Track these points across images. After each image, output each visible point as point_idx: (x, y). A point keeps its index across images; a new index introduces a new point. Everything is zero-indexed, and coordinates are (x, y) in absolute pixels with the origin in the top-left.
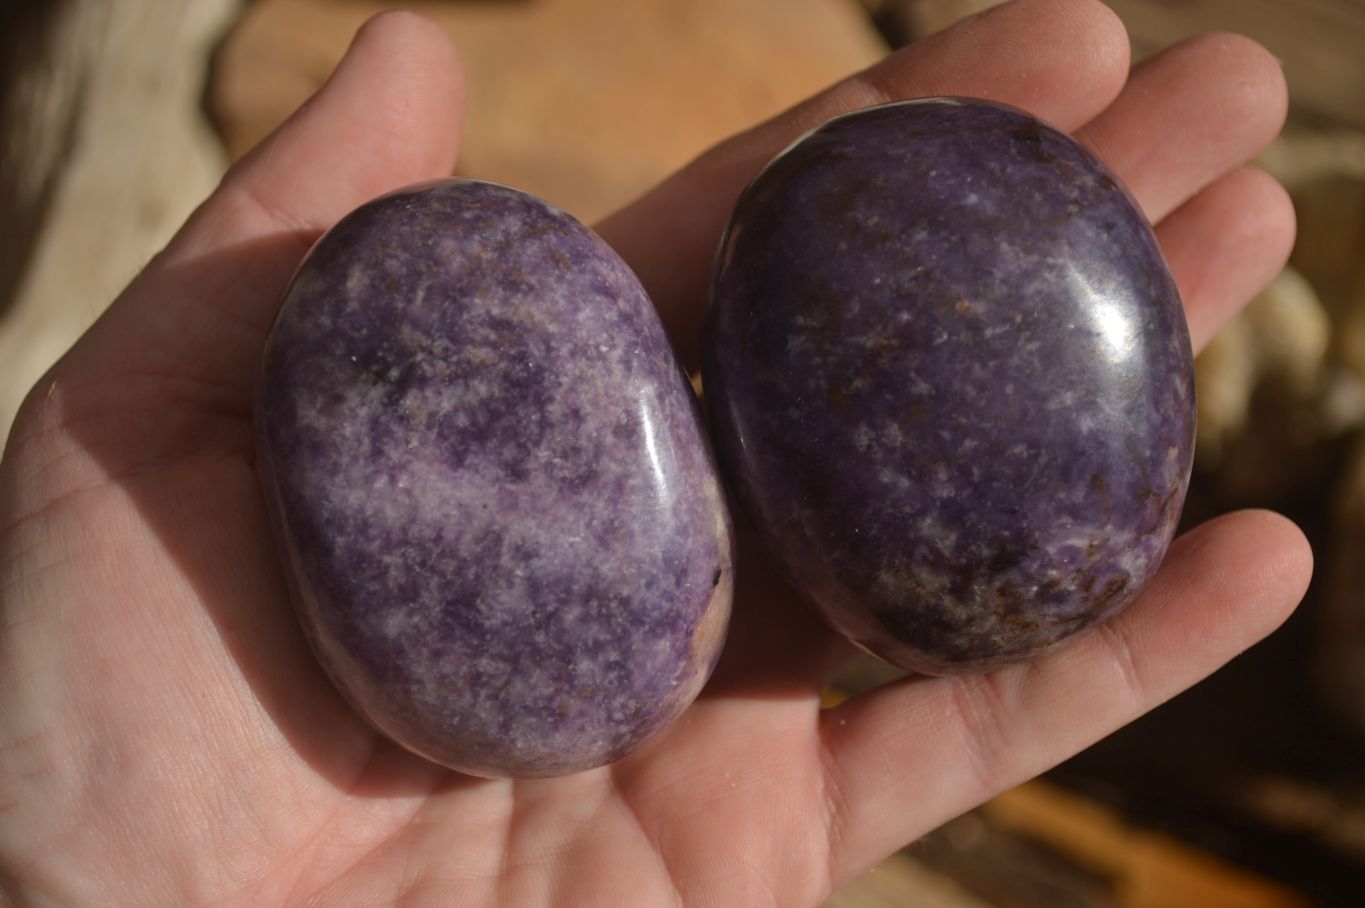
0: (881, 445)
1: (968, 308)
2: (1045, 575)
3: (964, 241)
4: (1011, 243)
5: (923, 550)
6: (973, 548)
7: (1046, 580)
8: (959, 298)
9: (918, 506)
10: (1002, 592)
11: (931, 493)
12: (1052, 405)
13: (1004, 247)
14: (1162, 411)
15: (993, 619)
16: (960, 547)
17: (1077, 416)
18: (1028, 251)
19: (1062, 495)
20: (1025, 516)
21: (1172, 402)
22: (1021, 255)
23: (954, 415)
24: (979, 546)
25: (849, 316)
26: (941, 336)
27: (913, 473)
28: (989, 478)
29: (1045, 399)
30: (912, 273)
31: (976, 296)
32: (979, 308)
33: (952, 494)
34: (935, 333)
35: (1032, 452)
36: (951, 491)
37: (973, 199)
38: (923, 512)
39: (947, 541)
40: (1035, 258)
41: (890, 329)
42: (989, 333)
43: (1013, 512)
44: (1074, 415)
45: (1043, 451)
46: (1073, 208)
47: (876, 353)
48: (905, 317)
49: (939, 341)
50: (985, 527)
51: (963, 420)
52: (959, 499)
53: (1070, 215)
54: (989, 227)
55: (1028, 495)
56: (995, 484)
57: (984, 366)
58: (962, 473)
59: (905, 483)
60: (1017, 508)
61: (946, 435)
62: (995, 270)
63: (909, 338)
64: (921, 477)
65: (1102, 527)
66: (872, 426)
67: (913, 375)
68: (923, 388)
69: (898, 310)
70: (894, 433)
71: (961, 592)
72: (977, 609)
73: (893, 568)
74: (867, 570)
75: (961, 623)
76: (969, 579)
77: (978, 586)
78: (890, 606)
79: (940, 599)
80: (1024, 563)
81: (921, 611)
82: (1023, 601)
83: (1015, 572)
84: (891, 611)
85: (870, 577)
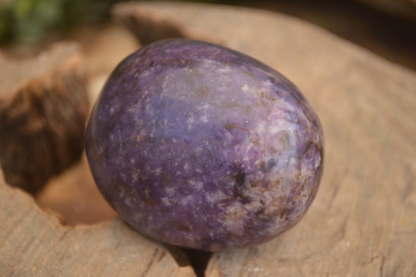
0: (172, 197)
1: (140, 137)
2: (256, 166)
3: (121, 123)
4: (131, 107)
5: (219, 205)
6: (228, 187)
7: (259, 167)
8: (136, 139)
9: (201, 198)
10: (253, 186)
11: (198, 191)
12: (190, 128)
13: (130, 110)
14: (224, 84)
15: (266, 194)
16: (226, 192)
17: (199, 121)
18: (136, 102)
19: (225, 144)
20: (226, 162)
21: (226, 77)
22: (136, 106)
23: (173, 166)
24: (228, 185)
25: (125, 179)
26: (144, 153)
27: (187, 193)
28: (203, 167)
29: (186, 130)
30: (121, 149)
31: (138, 132)
32: (143, 133)
33: (202, 184)
34: (142, 155)
35: (202, 145)
36: (201, 183)
37: (112, 110)
38: (204, 197)
39: (220, 195)
40: (140, 101)
41: (134, 169)
42: (152, 135)
43: (221, 165)
44: (198, 122)
45: (204, 141)
46: (137, 75)
47: (140, 179)
48: (133, 161)
49: (146, 155)
50: (222, 179)
51: (176, 164)
52: (205, 182)
53: (137, 78)
54: (122, 111)
55: (217, 157)
56: (206, 166)
57: (162, 144)
58: (195, 175)
59: (190, 197)
60: (220, 163)
61: (178, 173)
62: (134, 119)
63: (140, 164)
64: (191, 191)
65: (250, 134)
66: (164, 196)
67: (152, 171)
68: (158, 171)
69: (130, 161)
70: (170, 190)
71: (246, 201)
72: (258, 198)
73: (224, 219)
74: (221, 228)
75: (262, 206)
76: (241, 195)
77: (246, 193)
78: (242, 227)
79: (246, 209)
80: (246, 172)
81: (249, 218)
82: (264, 179)
83: (247, 177)
84: (244, 228)
85: (225, 229)
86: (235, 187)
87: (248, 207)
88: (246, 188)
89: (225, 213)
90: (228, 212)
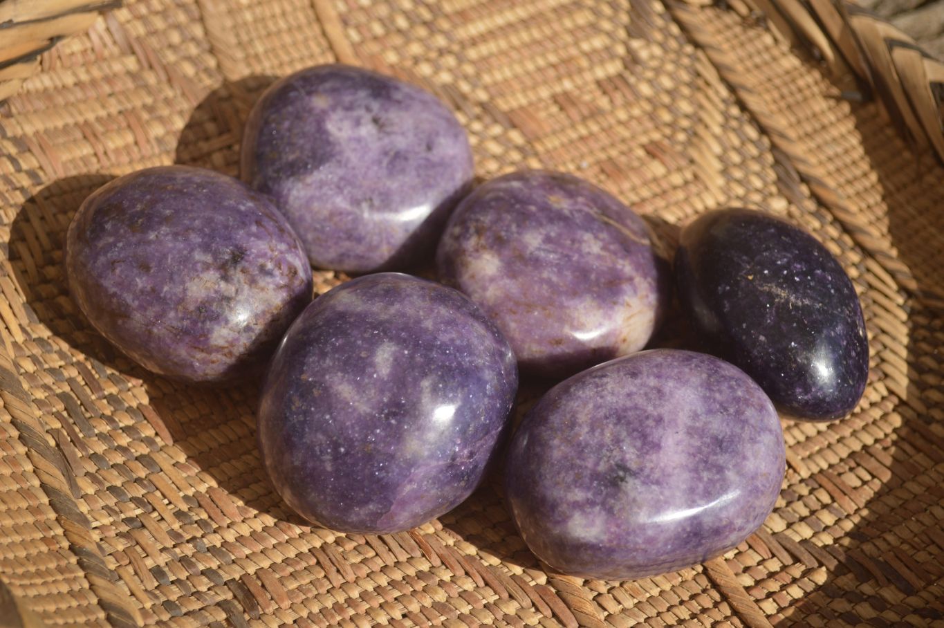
0: (161, 235)
2: (257, 262)
5: (199, 265)
6: (220, 257)
7: (259, 265)
9: (189, 250)
10: (243, 272)
11: (192, 243)
16: (215, 259)
19: (246, 230)
20: (236, 239)
24: (222, 256)
27: (181, 239)
28: (213, 231)
33: (201, 241)
36: (199, 239)
38: (192, 251)
39: (208, 258)
43: (230, 239)
47: (143, 210)
50: (221, 248)
52: (204, 240)
56: (216, 232)
58: (200, 231)
59: (179, 244)
60: (230, 237)
61: (186, 222)
63: (154, 202)
64: (185, 240)
66: (155, 231)
67: (161, 209)
68: (168, 212)
70: (165, 229)
71: (226, 278)
72: (237, 286)
73: (192, 279)
74: (182, 287)
75: (234, 295)
76: (226, 271)
77: (231, 272)
78: (200, 300)
79: (219, 285)
80: (246, 258)
81: (214, 295)
82: (254, 275)
83: (243, 262)
84: (201, 302)
85: (185, 290)
86: (227, 261)
87: (223, 285)
88: (235, 268)
89: (198, 276)
90: (201, 276)
